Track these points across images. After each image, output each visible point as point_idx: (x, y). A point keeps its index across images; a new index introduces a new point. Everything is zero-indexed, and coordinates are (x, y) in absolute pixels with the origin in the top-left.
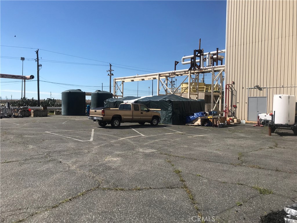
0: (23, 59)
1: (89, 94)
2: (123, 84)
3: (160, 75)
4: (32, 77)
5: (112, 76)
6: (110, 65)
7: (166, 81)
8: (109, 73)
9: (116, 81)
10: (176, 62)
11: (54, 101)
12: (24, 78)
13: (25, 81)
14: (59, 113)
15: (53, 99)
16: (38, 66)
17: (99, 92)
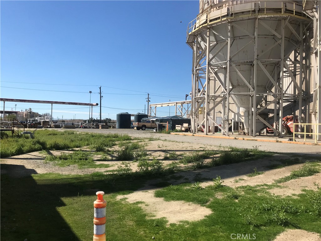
0: (90, 92)
1: (133, 115)
2: (156, 108)
3: (177, 103)
4: (97, 104)
5: (149, 102)
6: (148, 94)
7: (181, 107)
8: (147, 100)
9: (151, 106)
10: (186, 95)
11: (110, 120)
12: (92, 105)
13: (92, 107)
14: (114, 127)
15: (110, 119)
16: (101, 97)
17: (139, 114)
